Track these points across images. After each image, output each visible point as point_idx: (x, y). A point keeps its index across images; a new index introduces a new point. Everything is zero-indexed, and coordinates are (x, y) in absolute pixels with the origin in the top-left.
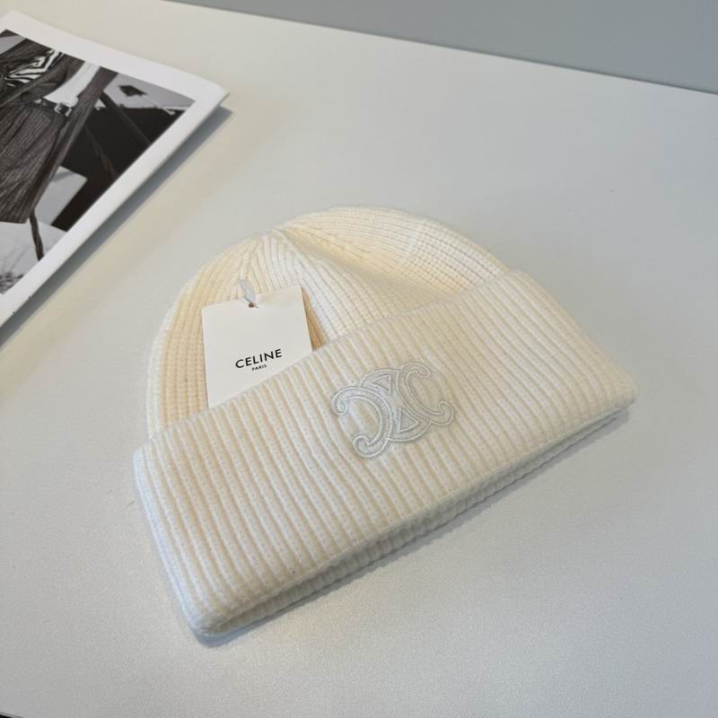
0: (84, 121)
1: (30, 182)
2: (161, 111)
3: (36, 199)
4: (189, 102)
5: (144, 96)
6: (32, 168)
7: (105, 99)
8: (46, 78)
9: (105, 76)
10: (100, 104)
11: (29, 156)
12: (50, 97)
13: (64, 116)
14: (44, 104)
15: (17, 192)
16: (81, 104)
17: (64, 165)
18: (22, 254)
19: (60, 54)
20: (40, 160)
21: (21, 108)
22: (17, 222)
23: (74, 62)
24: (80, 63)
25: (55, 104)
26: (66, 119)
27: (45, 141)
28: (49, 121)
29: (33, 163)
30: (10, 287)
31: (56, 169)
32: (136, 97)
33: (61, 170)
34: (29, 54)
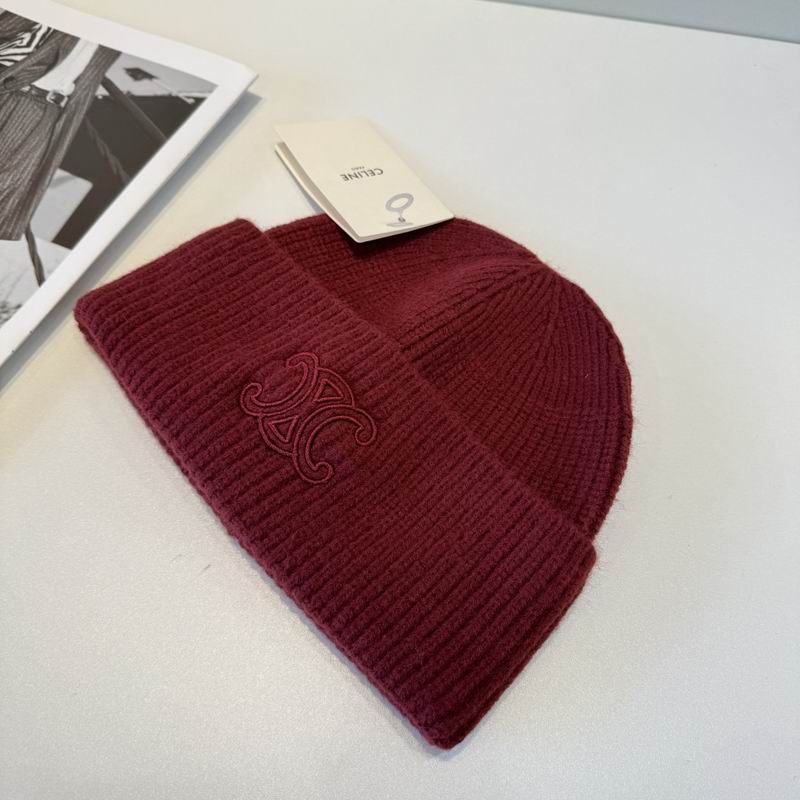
0: (84, 112)
1: (22, 189)
2: (177, 99)
3: (31, 210)
4: (211, 87)
5: (155, 80)
6: (23, 172)
7: (108, 84)
8: (34, 60)
9: (106, 56)
10: (101, 92)
11: (19, 157)
12: (40, 84)
13: (60, 108)
14: (33, 92)
15: (7, 202)
16: (79, 92)
17: (63, 167)
18: (18, 279)
19: (49, 29)
20: (33, 161)
21: (5, 98)
22: (9, 239)
23: (68, 39)
24: (74, 40)
25: (45, 93)
26: (62, 111)
27: (38, 138)
28: (41, 114)
29: (25, 165)
30: (7, 320)
31: (54, 173)
32: (146, 82)
33: (60, 173)
34: (10, 30)
